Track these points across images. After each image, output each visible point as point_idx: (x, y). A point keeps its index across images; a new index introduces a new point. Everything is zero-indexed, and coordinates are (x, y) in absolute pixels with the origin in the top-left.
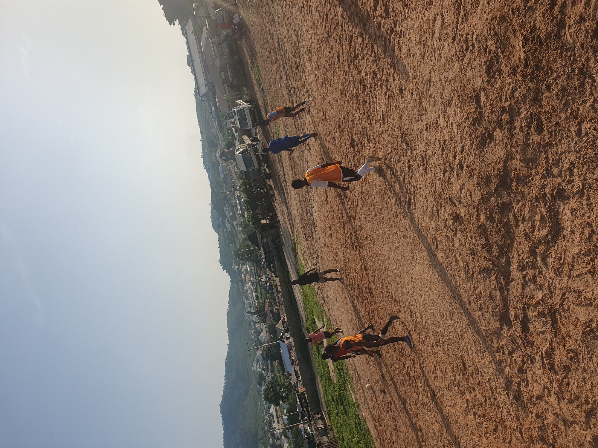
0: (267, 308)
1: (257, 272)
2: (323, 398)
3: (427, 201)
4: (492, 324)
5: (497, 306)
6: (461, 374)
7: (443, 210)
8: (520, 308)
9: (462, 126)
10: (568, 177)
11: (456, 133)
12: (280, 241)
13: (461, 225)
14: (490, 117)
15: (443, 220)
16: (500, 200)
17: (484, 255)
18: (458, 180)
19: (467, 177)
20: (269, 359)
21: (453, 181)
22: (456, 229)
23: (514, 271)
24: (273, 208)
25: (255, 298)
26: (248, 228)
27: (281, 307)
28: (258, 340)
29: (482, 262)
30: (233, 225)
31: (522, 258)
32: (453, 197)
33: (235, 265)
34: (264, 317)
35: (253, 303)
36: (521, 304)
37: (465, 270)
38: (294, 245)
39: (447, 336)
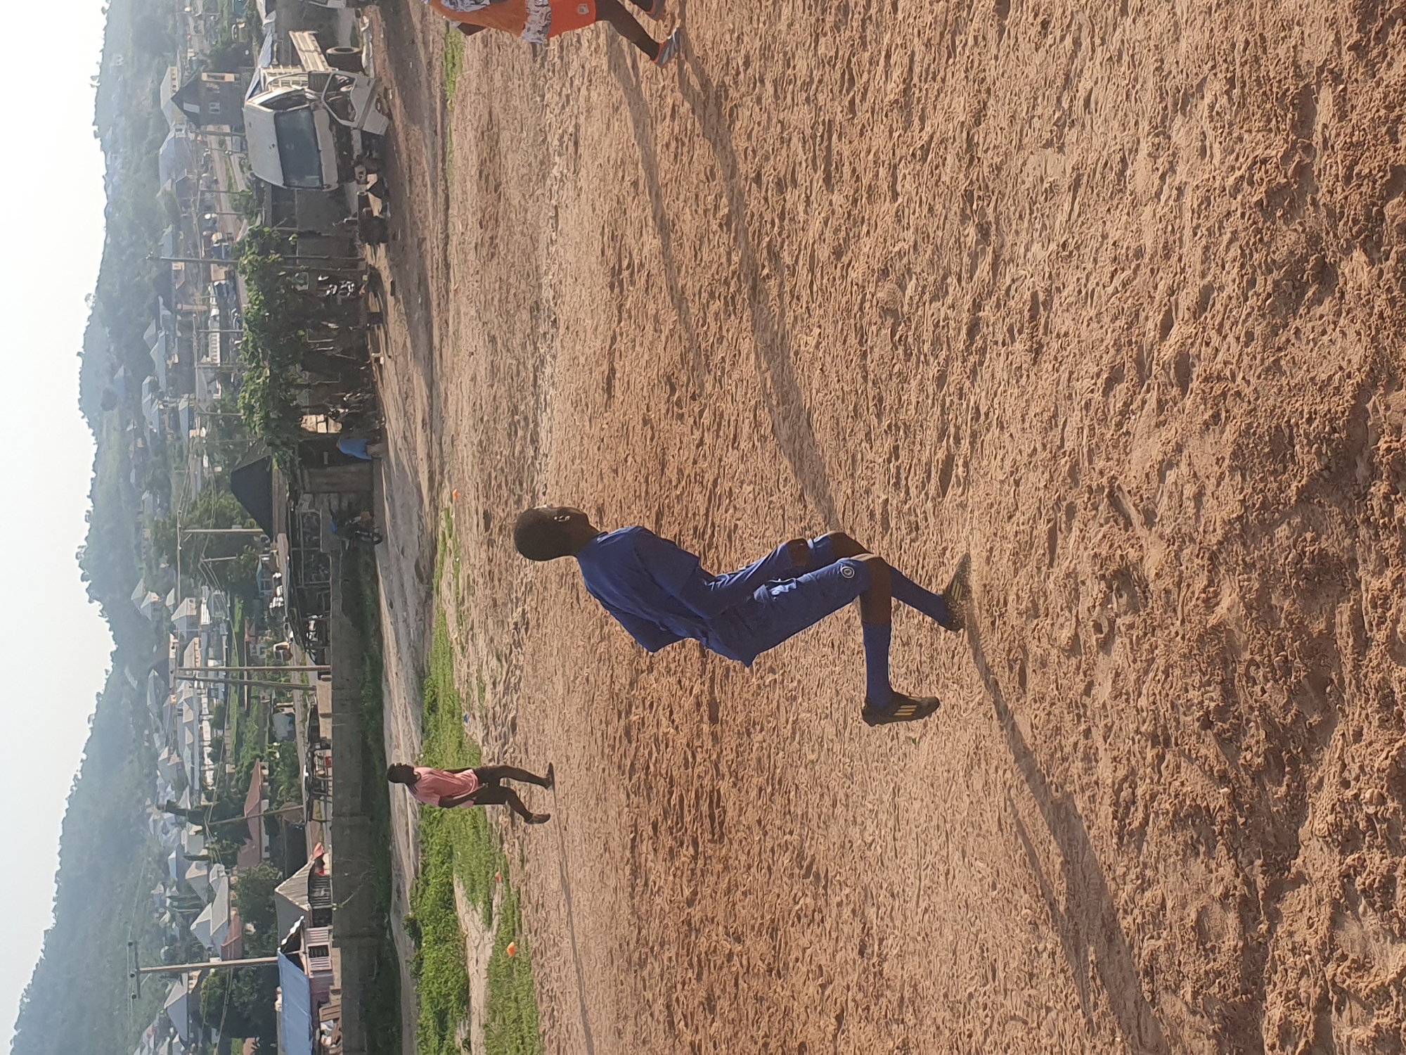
0: (255, 805)
1: (241, 635)
5: (1219, 974)
7: (1075, 532)
8: (1308, 998)
9: (1220, 206)
11: (1188, 232)
13: (1136, 611)
14: (1339, 196)
15: (1068, 576)
16: (1313, 540)
17: (1203, 751)
20: (217, 1027)
21: (1140, 423)
22: (1112, 623)
24: (370, 374)
25: (208, 750)
26: (238, 437)
27: (315, 809)
28: (183, 938)
29: (1192, 781)
30: (175, 411)
31: (1356, 796)
32: (1126, 489)
33: (147, 590)
34: (235, 840)
35: (193, 769)
36: (1315, 984)
37: (1118, 799)
38: (427, 553)
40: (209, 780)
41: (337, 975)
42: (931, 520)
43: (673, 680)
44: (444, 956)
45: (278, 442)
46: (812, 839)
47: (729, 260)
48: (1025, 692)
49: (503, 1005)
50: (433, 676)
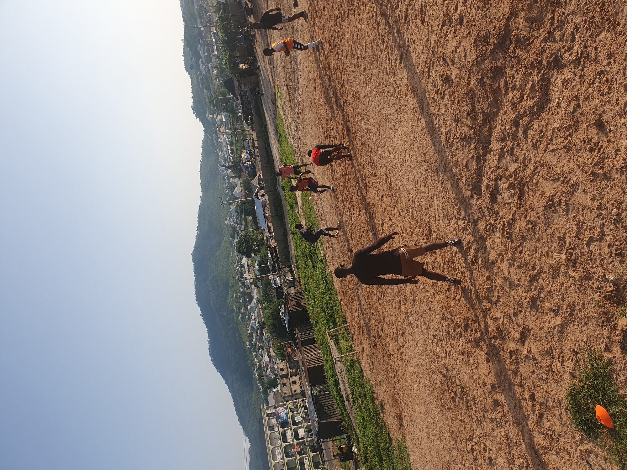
1: (233, 123)
2: (293, 253)
3: (419, 58)
5: (471, 175)
8: (493, 178)
10: (569, 42)
12: (259, 91)
13: (450, 88)
15: (433, 81)
16: (495, 63)
17: (467, 122)
18: (455, 37)
19: (465, 34)
20: (243, 214)
21: (450, 37)
22: (444, 92)
23: (494, 141)
24: (254, 52)
25: (230, 152)
26: (224, 72)
28: (232, 195)
29: (465, 130)
30: (208, 67)
31: (505, 128)
32: (447, 56)
33: (209, 114)
34: (239, 172)
35: (227, 157)
36: (494, 175)
37: (447, 136)
38: (274, 97)
39: (418, 202)
40: (232, 159)
41: (267, 200)
42: (398, 71)
45: (234, 72)
47: (341, 6)
50: (279, 128)
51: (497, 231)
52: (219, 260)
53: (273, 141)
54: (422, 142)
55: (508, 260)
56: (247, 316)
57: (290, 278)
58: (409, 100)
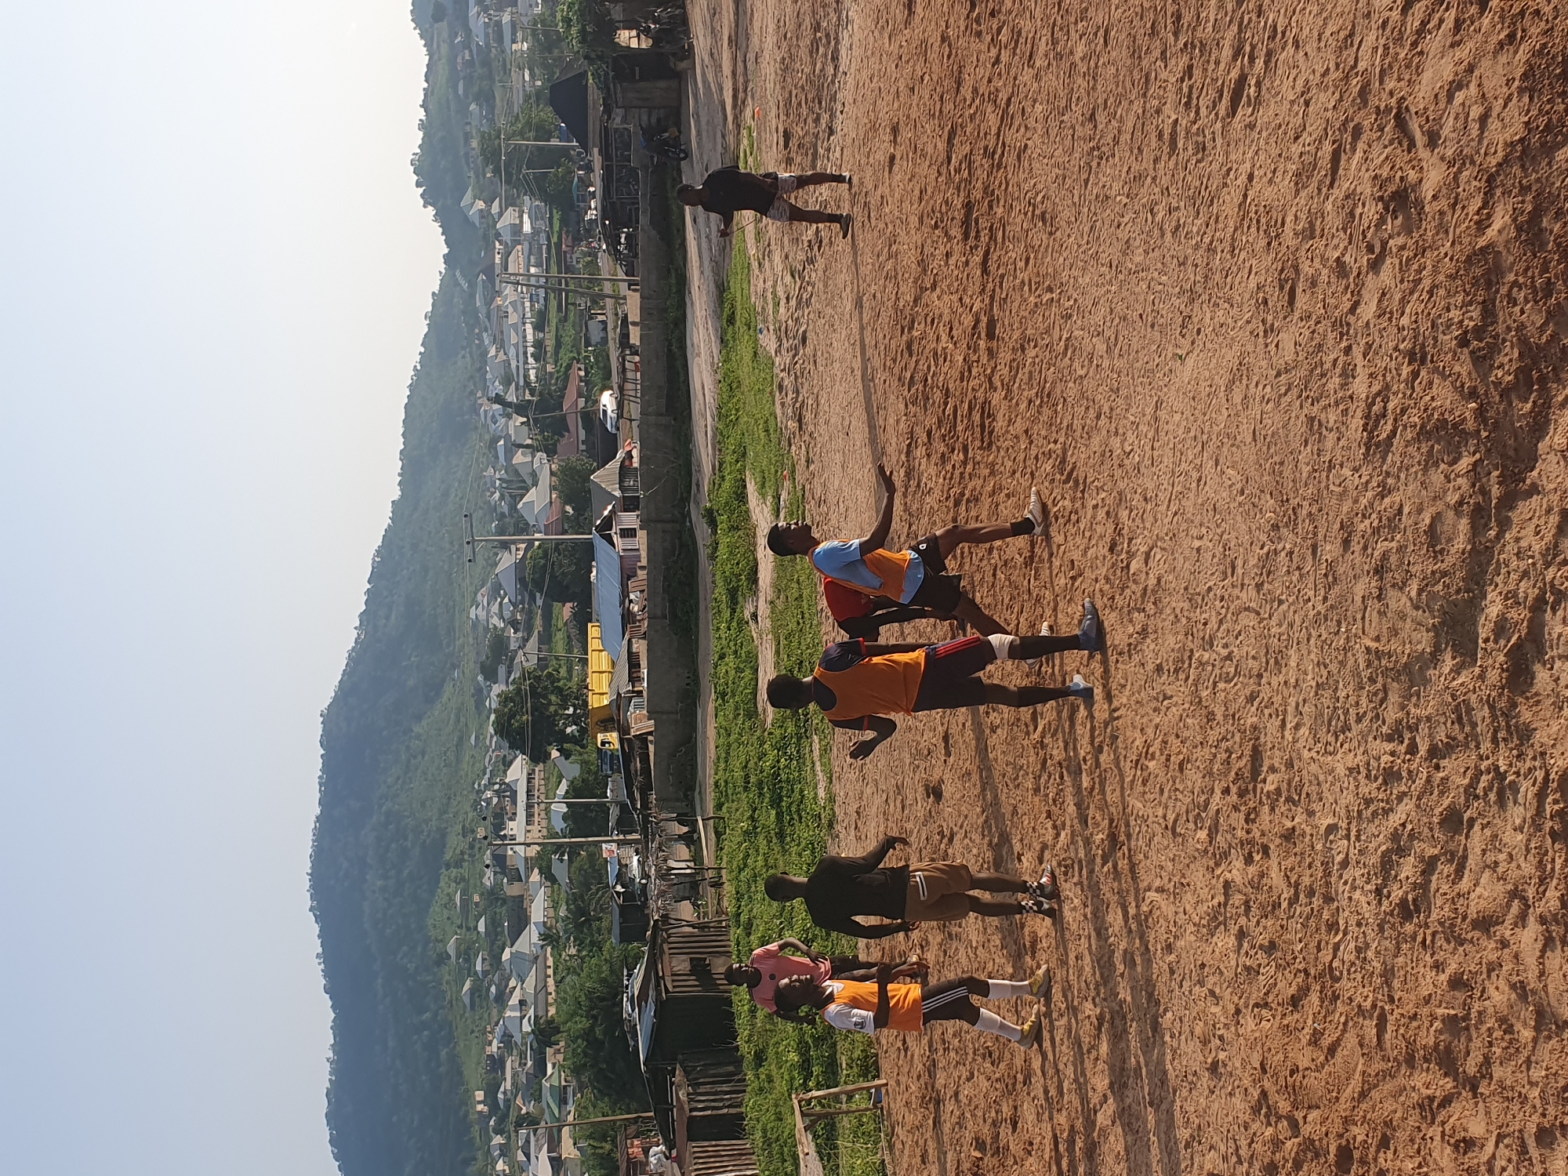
0: (572, 402)
1: (559, 245)
2: (710, 770)
4: (1403, 635)
5: (1444, 574)
6: (1234, 789)
8: (1526, 598)
12: (677, 139)
13: (1409, 233)
15: (1347, 197)
17: (1457, 369)
18: (1452, 46)
19: (1494, 40)
20: (540, 590)
21: (1434, 43)
22: (1384, 244)
25: (531, 350)
26: (556, 52)
27: (626, 409)
28: (511, 515)
29: (1443, 396)
30: (499, 24)
32: (1413, 110)
33: (475, 198)
34: (554, 434)
35: (518, 367)
36: (1534, 587)
37: (1370, 412)
39: (1226, 646)
40: (533, 378)
41: (644, 554)
42: (1219, 141)
43: (955, 298)
44: (736, 542)
45: (593, 55)
46: (1075, 448)
48: (1292, 311)
49: (786, 585)
50: (732, 290)
51: (1515, 802)
52: (423, 754)
53: (702, 335)
54: (1274, 421)
55: (1542, 920)
56: (493, 989)
57: (683, 865)
58: (1243, 255)
